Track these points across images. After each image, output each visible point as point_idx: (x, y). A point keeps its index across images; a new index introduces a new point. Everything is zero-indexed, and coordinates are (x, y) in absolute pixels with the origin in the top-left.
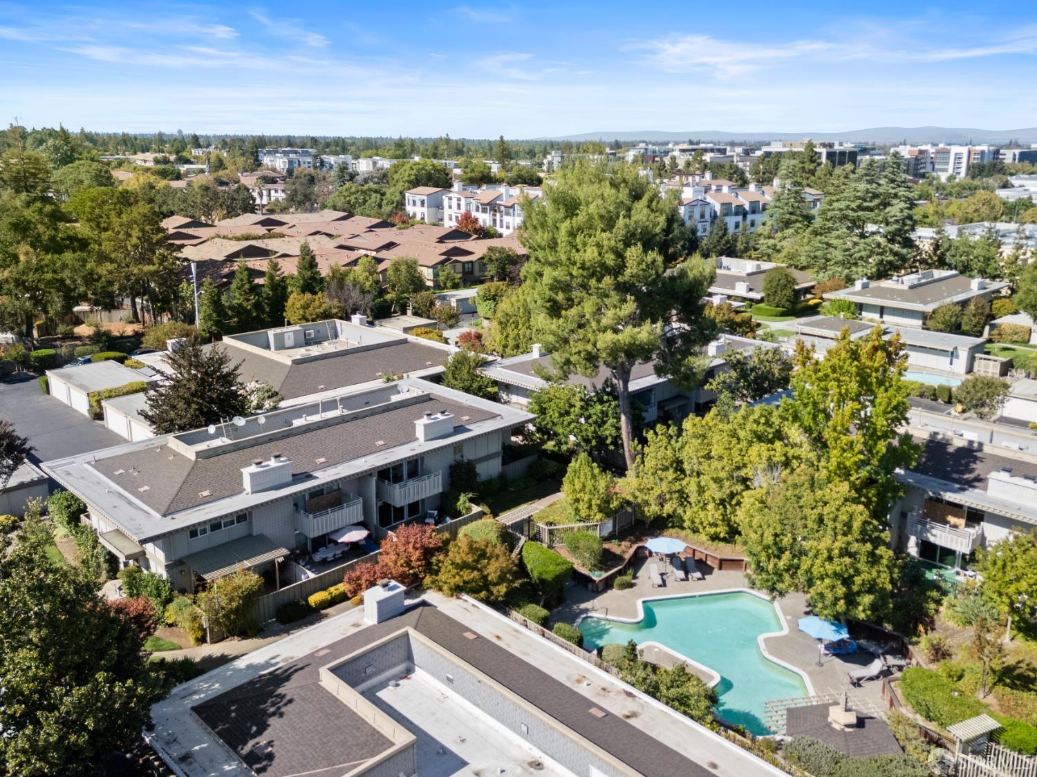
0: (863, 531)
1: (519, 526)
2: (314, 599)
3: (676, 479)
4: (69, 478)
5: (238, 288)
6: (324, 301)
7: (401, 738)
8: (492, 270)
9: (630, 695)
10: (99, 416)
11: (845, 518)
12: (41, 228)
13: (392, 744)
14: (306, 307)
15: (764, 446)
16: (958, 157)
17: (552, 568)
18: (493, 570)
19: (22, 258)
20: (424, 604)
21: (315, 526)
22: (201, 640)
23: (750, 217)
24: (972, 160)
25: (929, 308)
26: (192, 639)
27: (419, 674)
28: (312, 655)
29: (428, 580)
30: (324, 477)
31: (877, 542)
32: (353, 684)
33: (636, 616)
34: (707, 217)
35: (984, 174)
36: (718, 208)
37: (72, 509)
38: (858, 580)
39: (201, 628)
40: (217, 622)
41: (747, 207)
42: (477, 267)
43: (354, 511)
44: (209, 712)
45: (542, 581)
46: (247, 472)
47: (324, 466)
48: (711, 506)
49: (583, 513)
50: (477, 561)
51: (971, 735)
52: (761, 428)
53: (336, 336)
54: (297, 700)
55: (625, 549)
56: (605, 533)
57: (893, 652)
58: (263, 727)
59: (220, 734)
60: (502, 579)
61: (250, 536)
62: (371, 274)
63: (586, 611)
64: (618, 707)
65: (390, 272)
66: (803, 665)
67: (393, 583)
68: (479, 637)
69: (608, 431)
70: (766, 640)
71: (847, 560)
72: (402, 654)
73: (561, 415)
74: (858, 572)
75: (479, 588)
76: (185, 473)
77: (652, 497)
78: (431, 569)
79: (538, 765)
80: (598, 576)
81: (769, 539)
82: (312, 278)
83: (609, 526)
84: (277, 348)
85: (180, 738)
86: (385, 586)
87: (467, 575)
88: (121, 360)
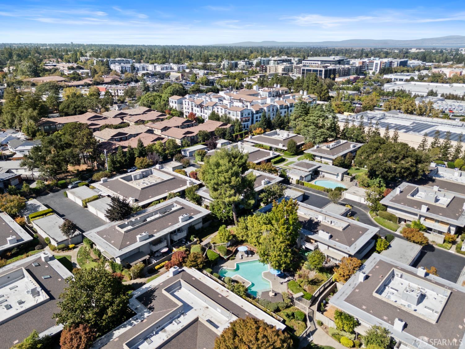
0: (284, 250)
1: (206, 245)
2: (157, 267)
3: (246, 231)
4: (92, 238)
5: (119, 155)
6: (147, 160)
7: (180, 304)
8: (200, 139)
9: (228, 291)
10: (86, 207)
11: (279, 247)
12: (57, 142)
13: (178, 305)
14: (142, 163)
15: (265, 226)
16: (377, 64)
17: (214, 257)
18: (199, 261)
19: (53, 153)
20: (183, 271)
21: (155, 249)
22: (131, 279)
23: (290, 109)
24: (382, 66)
25: (334, 157)
26: (129, 279)
27: (183, 288)
28: (159, 285)
29: (184, 264)
30: (157, 236)
31: (287, 252)
32: (168, 292)
33: (234, 268)
34: (275, 110)
35: (385, 72)
36: (278, 107)
37: (91, 243)
38: (281, 262)
39: (131, 277)
40: (135, 275)
41: (289, 106)
42: (195, 137)
43: (164, 244)
44: (139, 298)
45: (212, 260)
46: (138, 237)
47: (156, 232)
48: (254, 238)
49: (222, 241)
50: (195, 259)
51: (297, 297)
52: (265, 221)
53: (152, 174)
54: (158, 296)
55: (233, 249)
56: (228, 245)
57: (291, 276)
58: (151, 302)
59: (143, 303)
60: (201, 263)
61: (139, 252)
62: (161, 147)
63: (222, 267)
64: (224, 294)
65: (167, 143)
66: (271, 279)
67: (176, 266)
68: (196, 279)
69: (230, 215)
70: (264, 273)
71: (279, 257)
72: (179, 284)
73: (218, 211)
74: (282, 260)
75: (196, 266)
76: (122, 237)
77: (240, 236)
78: (184, 262)
79: (207, 308)
80: (225, 257)
81: (262, 253)
82: (142, 150)
83: (229, 243)
84: (135, 180)
85: (135, 305)
86: (174, 268)
87: (193, 263)
88: (88, 186)
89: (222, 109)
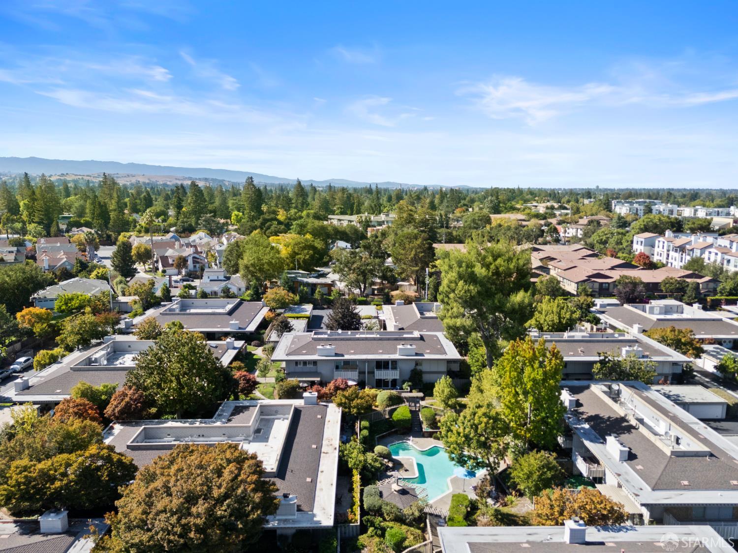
9: (335, 449)
20: (326, 406)
33: (424, 448)
43: (354, 374)
44: (237, 407)
47: (352, 354)
64: (326, 449)
68: (322, 418)
76: (305, 344)
80: (425, 429)
85: (226, 411)
86: (310, 393)
89: (716, 254)
